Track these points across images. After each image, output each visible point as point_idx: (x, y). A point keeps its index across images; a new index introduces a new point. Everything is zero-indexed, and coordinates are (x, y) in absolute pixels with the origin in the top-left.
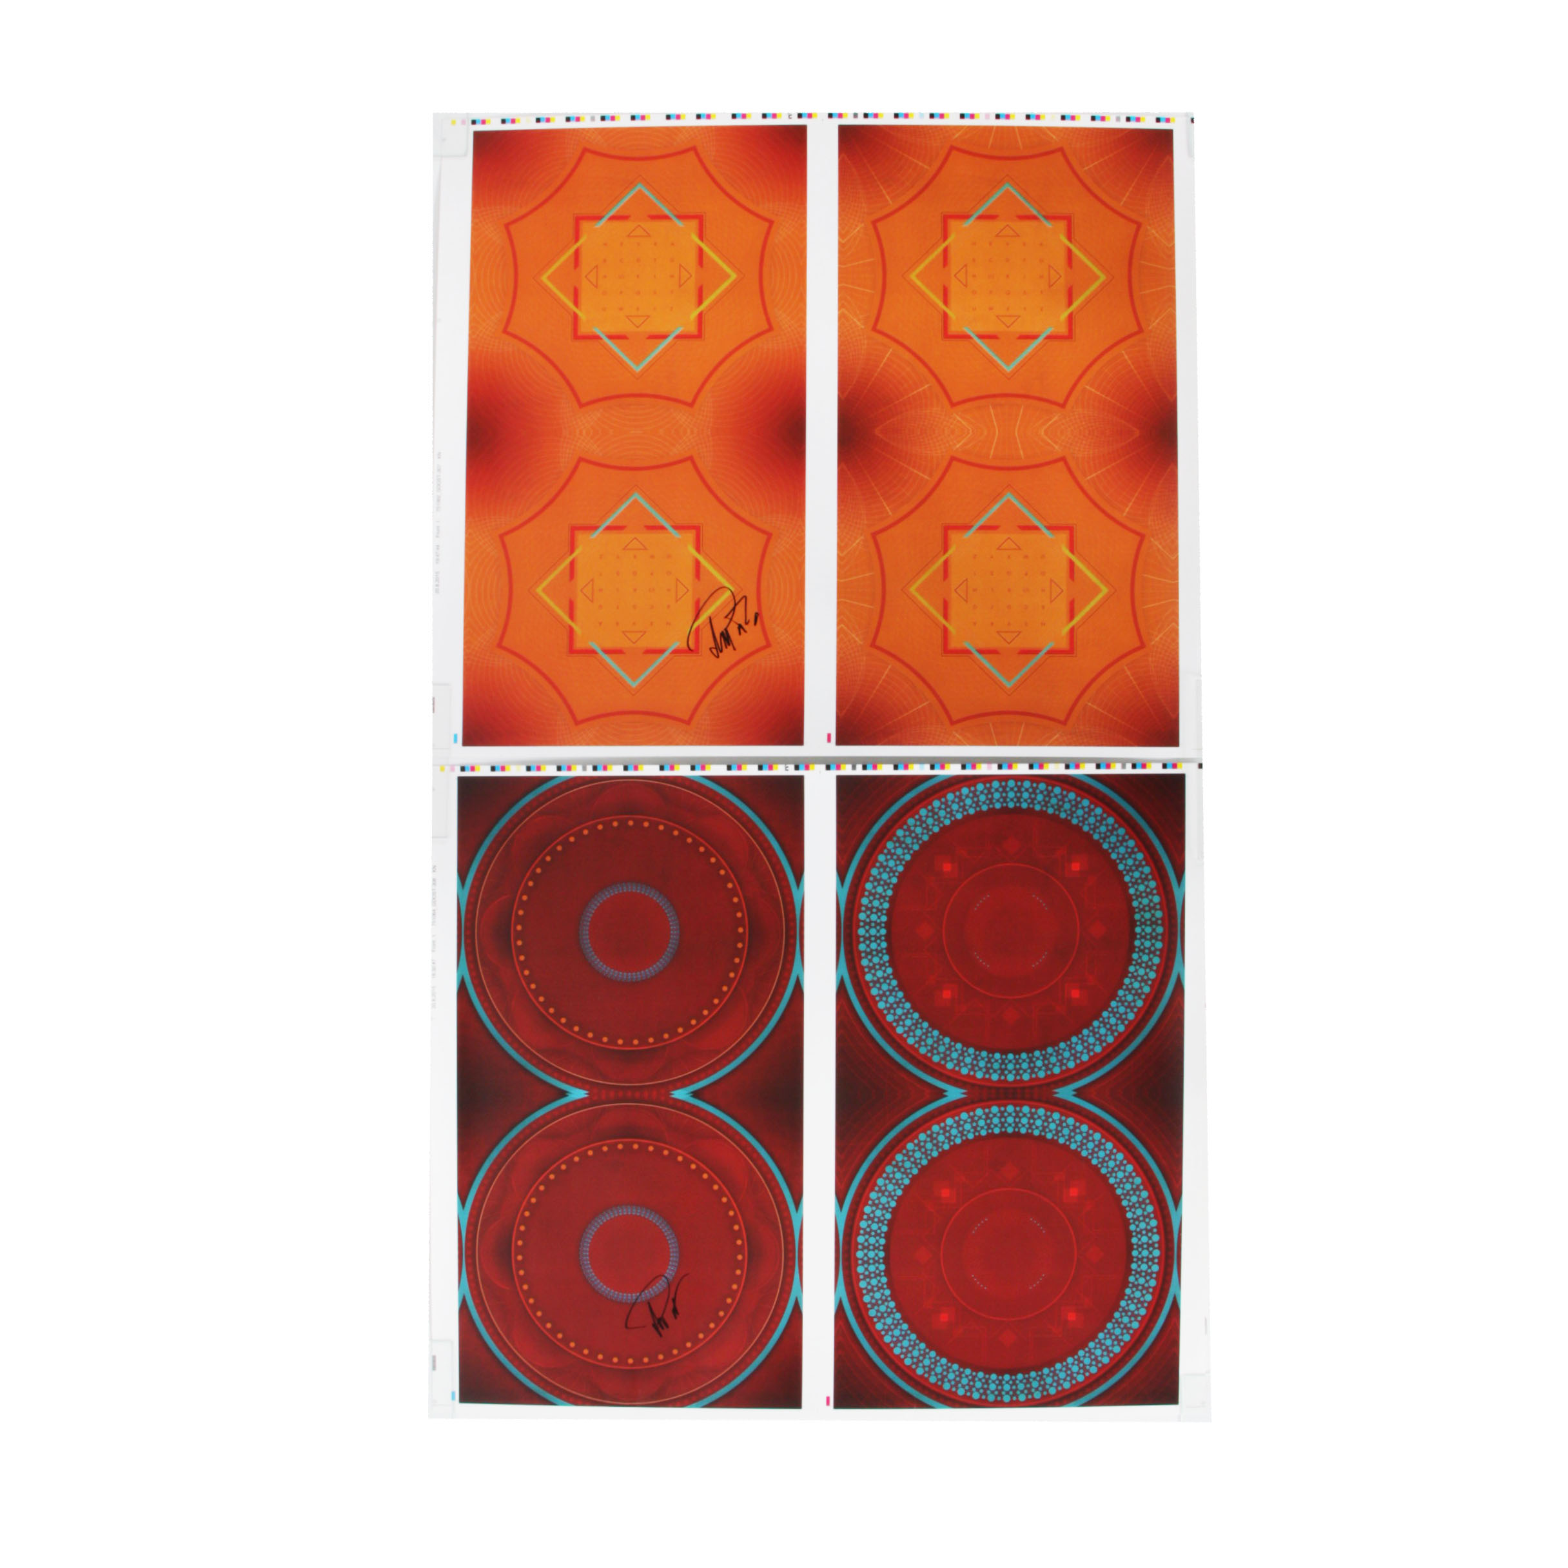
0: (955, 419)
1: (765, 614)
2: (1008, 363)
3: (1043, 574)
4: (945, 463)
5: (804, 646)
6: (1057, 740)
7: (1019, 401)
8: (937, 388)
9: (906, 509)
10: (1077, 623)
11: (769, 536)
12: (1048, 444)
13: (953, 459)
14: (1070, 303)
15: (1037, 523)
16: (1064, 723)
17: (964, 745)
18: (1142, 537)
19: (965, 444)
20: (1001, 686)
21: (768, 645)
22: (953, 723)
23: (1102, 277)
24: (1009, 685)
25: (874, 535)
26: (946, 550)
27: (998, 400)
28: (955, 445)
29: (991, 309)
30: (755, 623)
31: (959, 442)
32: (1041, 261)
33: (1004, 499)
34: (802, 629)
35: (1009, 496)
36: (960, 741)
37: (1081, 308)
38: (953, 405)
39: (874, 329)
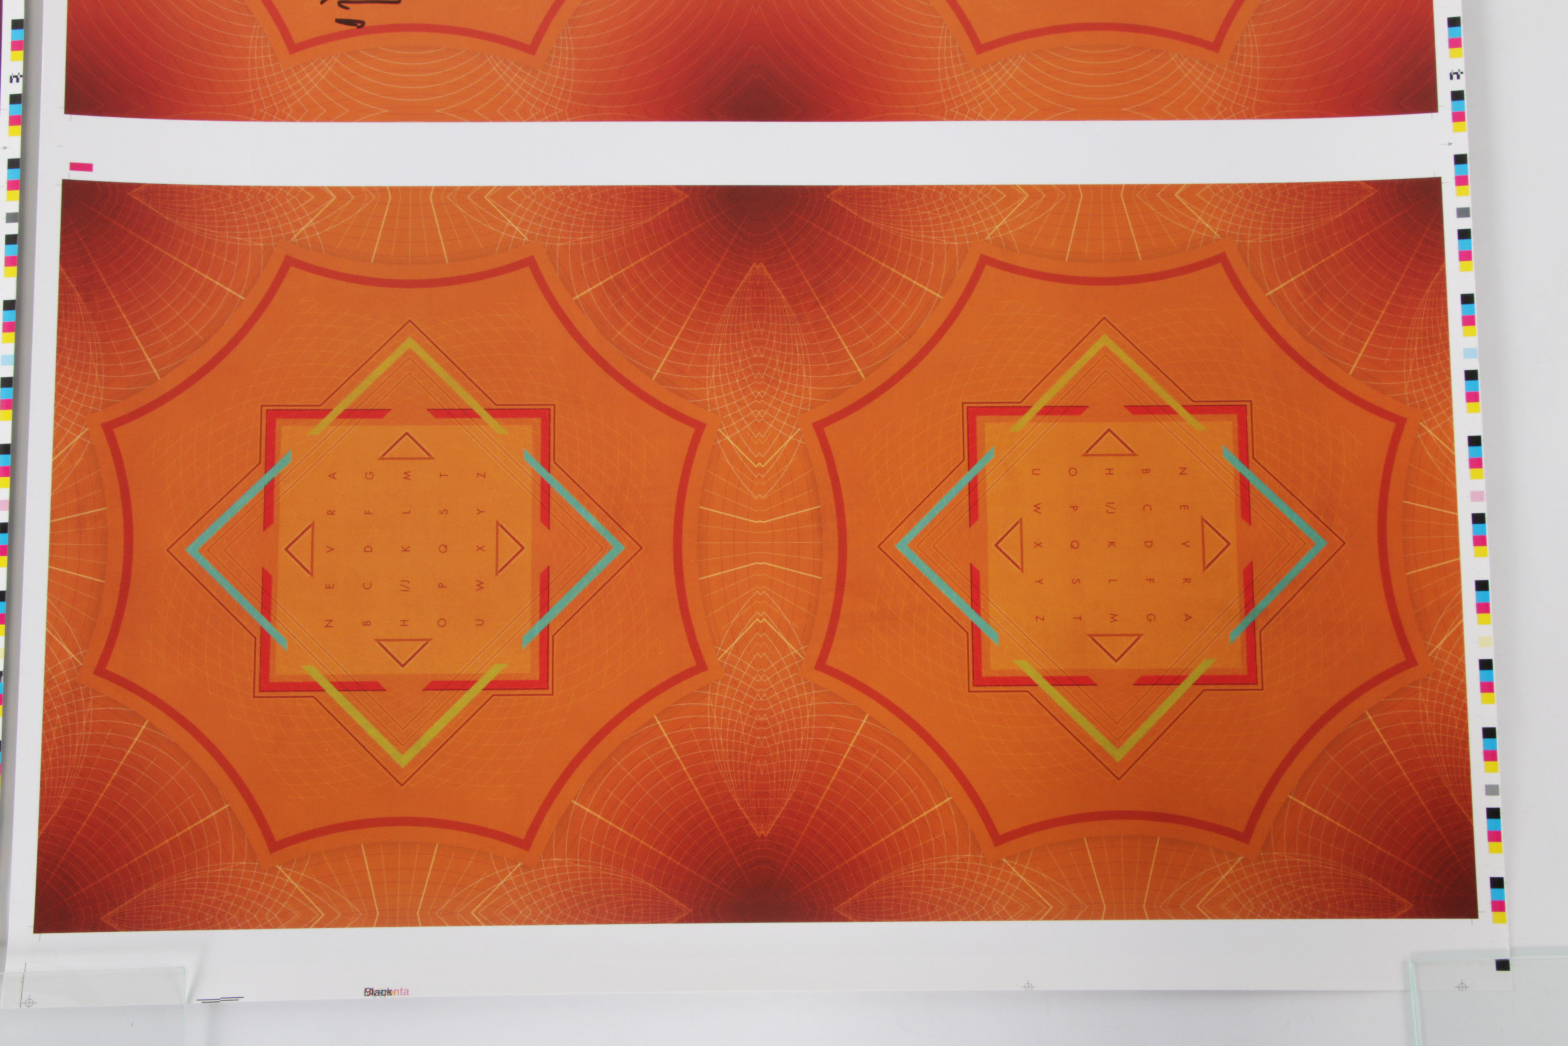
0: (789, 431)
1: (361, 41)
2: (915, 545)
3: (442, 623)
4: (687, 408)
5: (290, 120)
6: (62, 654)
7: (831, 567)
8: (854, 395)
9: (590, 332)
10: (331, 700)
11: (531, 49)
12: (734, 634)
13: (699, 428)
14: (1055, 681)
15: (556, 610)
16: (101, 671)
17: (55, 453)
18: (525, 843)
19: (733, 456)
20: (191, 531)
21: (293, 47)
22: (109, 428)
23: (1118, 754)
24: (193, 550)
25: (530, 263)
26: (497, 413)
27: (832, 526)
28: (730, 431)
29: (1037, 508)
30: (339, 21)
31: (736, 440)
32: (1151, 617)
33: (610, 538)
34: (327, 118)
35: (617, 548)
36: (66, 442)
37: (1044, 704)
38: (819, 427)
39: (984, 261)
